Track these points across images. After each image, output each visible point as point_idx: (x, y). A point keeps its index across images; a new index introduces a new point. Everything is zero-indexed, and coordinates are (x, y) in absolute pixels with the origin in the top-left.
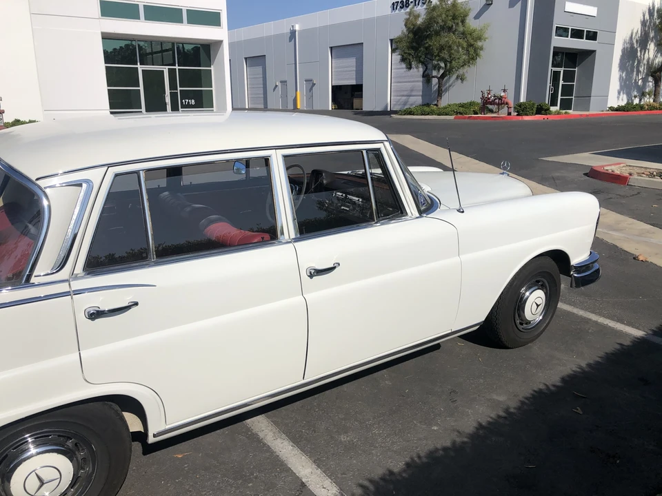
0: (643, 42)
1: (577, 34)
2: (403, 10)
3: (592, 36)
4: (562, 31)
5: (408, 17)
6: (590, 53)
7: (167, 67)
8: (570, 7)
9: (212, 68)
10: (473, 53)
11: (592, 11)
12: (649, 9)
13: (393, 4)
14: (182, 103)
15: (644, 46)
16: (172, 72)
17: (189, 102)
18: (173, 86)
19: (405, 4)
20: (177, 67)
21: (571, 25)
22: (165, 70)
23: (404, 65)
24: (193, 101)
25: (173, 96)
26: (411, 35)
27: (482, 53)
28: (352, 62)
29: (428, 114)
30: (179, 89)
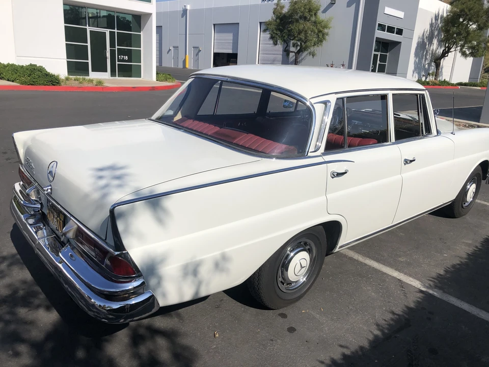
0: (431, 38)
1: (391, 30)
2: (270, 2)
3: (400, 32)
4: (382, 28)
6: (398, 43)
7: (109, 30)
8: (388, 11)
9: (142, 33)
10: (321, 36)
11: (400, 14)
12: (436, 16)
14: (118, 58)
15: (431, 42)
16: (112, 34)
17: (123, 58)
18: (112, 45)
20: (116, 31)
21: (387, 24)
22: (107, 32)
23: (272, 42)
24: (127, 57)
25: (112, 52)
26: (278, 20)
27: (327, 37)
30: (117, 47)
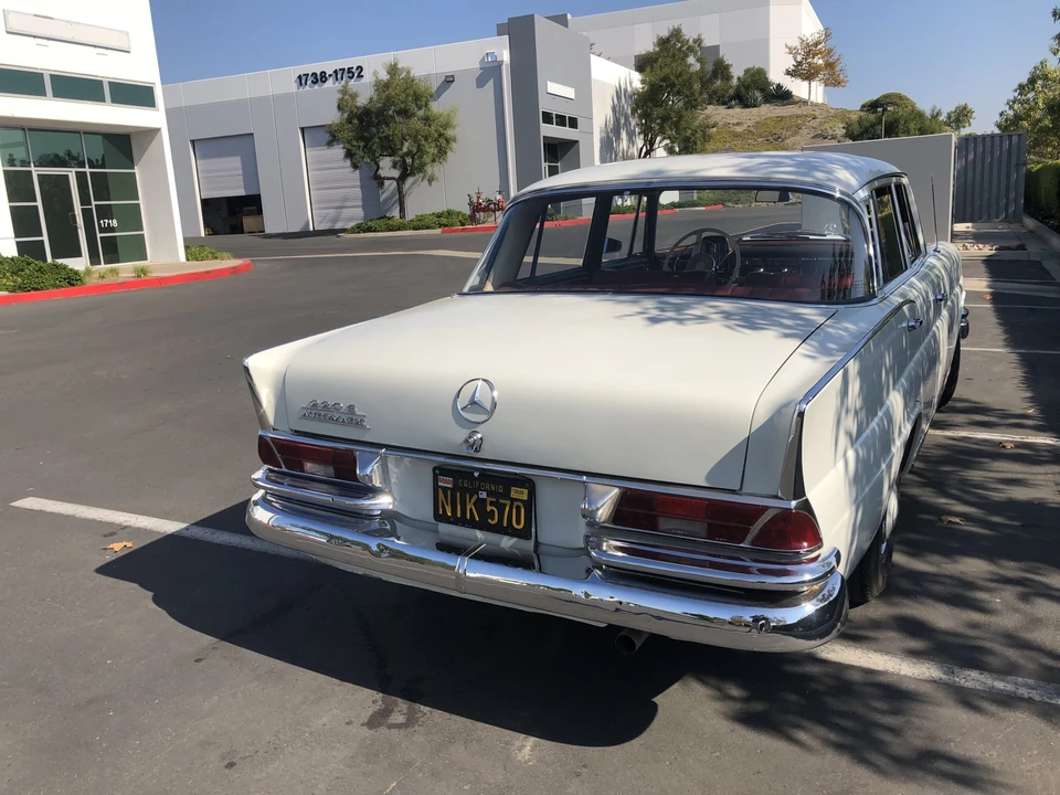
0: (616, 131)
1: (561, 120)
2: (316, 87)
3: (573, 123)
4: (547, 118)
5: (341, 96)
6: (574, 143)
7: (74, 170)
8: (553, 87)
9: (136, 170)
10: (443, 145)
11: (569, 92)
12: (617, 92)
13: (300, 77)
14: (99, 224)
15: (618, 137)
16: (81, 177)
17: (109, 224)
18: (85, 200)
19: (319, 77)
20: (87, 170)
21: (555, 110)
22: (70, 174)
23: (348, 163)
24: (115, 221)
25: (87, 214)
26: (355, 121)
27: (454, 145)
28: (235, 163)
29: (399, 229)
30: (94, 203)
